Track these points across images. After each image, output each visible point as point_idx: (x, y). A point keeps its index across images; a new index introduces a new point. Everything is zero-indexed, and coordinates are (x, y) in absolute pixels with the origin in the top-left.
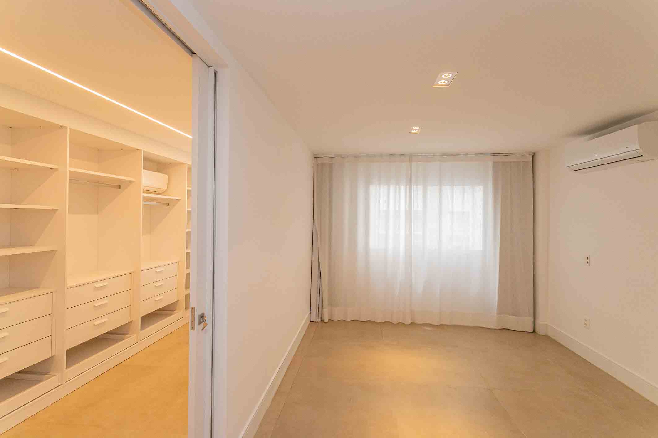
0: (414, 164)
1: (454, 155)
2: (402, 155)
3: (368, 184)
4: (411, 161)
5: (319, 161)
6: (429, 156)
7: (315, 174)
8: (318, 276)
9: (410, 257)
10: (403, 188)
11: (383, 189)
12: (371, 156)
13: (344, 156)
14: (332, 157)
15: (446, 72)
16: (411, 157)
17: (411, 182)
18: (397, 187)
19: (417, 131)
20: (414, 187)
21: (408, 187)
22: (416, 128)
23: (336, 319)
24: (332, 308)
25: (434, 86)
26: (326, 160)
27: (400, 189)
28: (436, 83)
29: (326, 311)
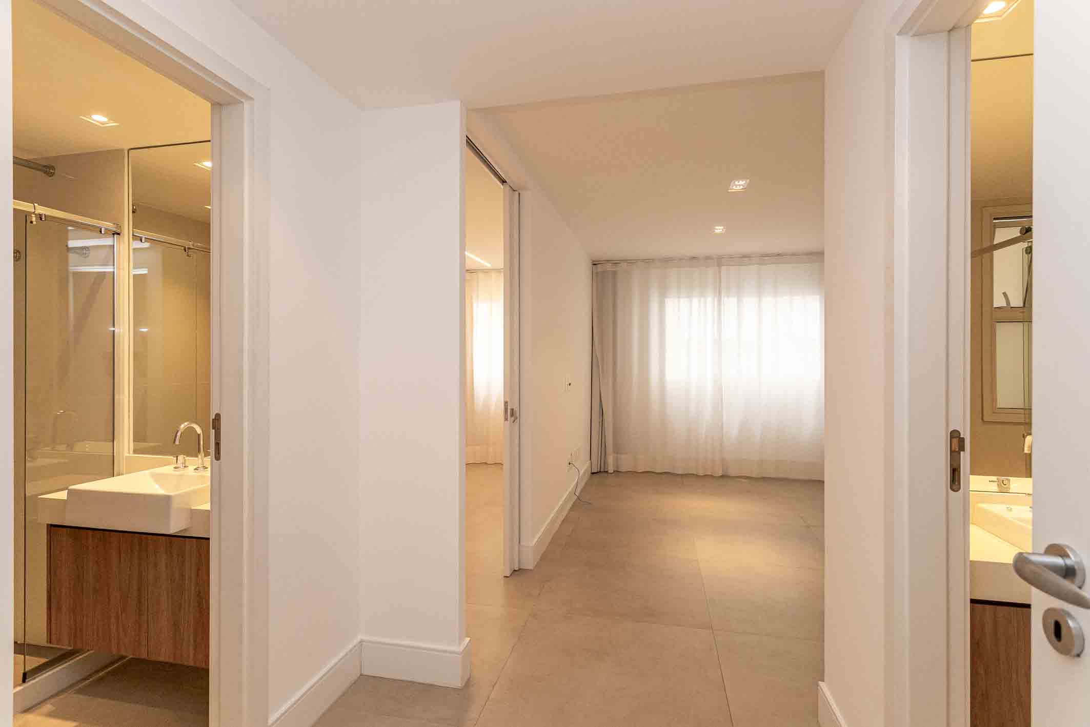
0: (723, 268)
1: (778, 257)
2: (708, 258)
3: (663, 295)
4: (719, 265)
5: (600, 268)
6: (744, 258)
7: (595, 284)
8: (600, 414)
9: (720, 390)
10: (709, 299)
11: (684, 301)
12: (667, 261)
13: (630, 262)
14: (616, 263)
15: (739, 179)
16: (719, 261)
17: (720, 292)
18: (702, 299)
19: (721, 230)
20: (725, 299)
21: (716, 299)
22: (720, 228)
23: (622, 469)
24: (619, 455)
25: (730, 191)
26: (609, 267)
27: (705, 303)
28: (731, 187)
29: (610, 460)
